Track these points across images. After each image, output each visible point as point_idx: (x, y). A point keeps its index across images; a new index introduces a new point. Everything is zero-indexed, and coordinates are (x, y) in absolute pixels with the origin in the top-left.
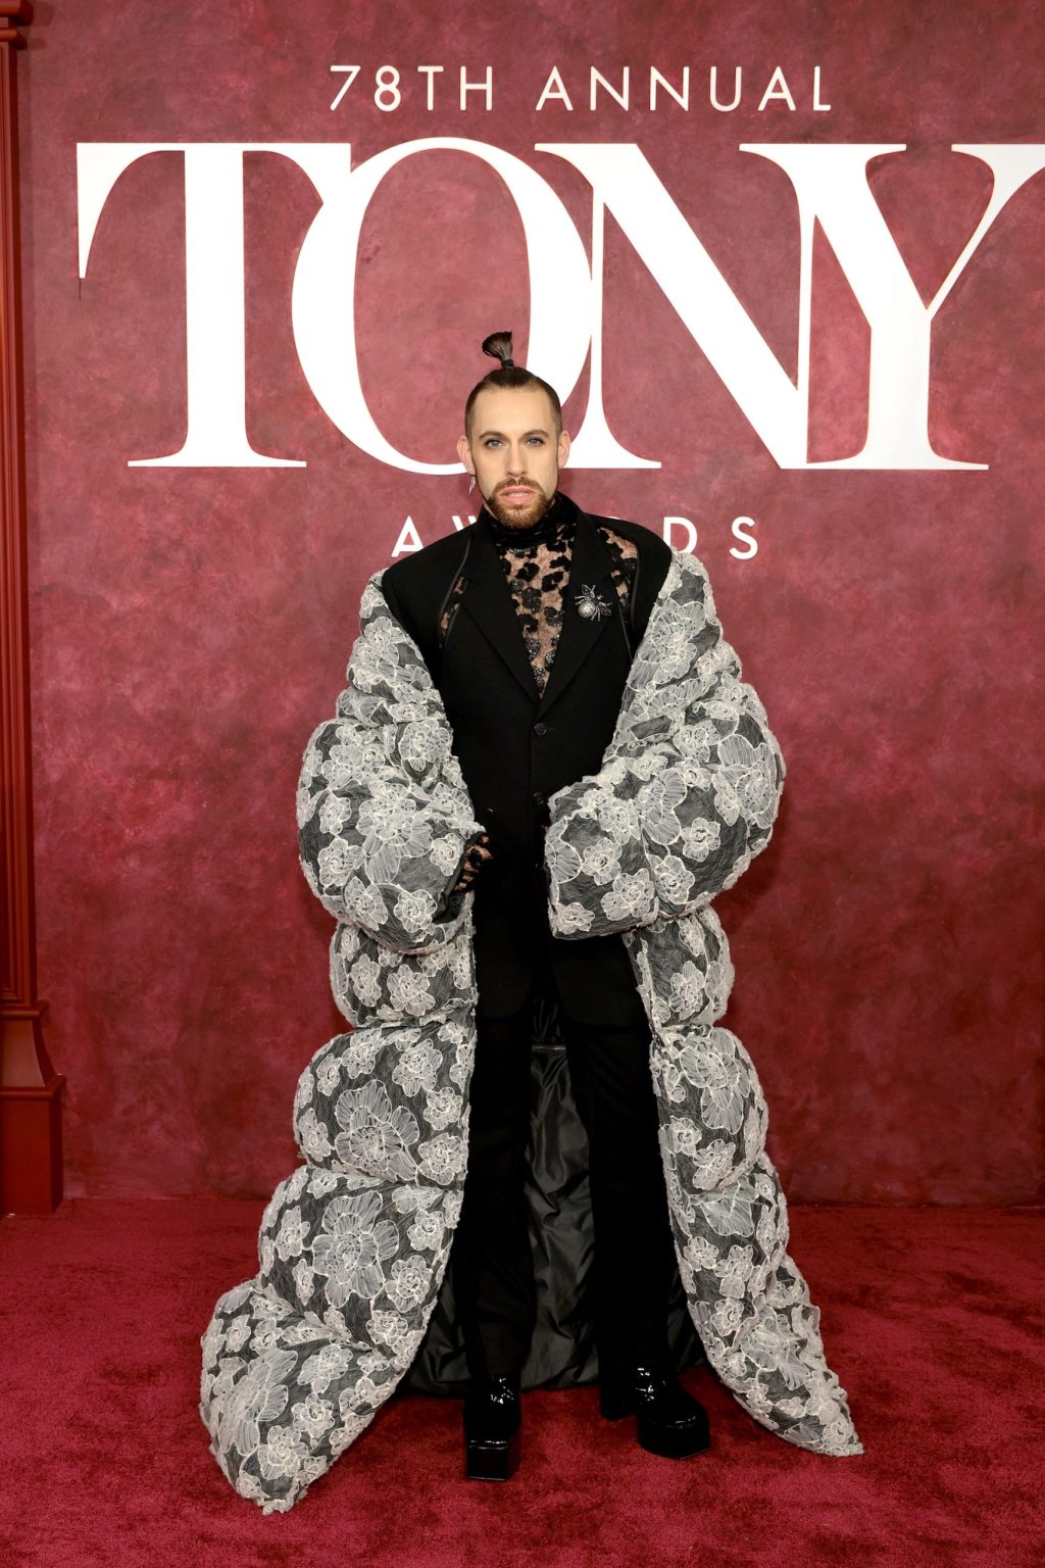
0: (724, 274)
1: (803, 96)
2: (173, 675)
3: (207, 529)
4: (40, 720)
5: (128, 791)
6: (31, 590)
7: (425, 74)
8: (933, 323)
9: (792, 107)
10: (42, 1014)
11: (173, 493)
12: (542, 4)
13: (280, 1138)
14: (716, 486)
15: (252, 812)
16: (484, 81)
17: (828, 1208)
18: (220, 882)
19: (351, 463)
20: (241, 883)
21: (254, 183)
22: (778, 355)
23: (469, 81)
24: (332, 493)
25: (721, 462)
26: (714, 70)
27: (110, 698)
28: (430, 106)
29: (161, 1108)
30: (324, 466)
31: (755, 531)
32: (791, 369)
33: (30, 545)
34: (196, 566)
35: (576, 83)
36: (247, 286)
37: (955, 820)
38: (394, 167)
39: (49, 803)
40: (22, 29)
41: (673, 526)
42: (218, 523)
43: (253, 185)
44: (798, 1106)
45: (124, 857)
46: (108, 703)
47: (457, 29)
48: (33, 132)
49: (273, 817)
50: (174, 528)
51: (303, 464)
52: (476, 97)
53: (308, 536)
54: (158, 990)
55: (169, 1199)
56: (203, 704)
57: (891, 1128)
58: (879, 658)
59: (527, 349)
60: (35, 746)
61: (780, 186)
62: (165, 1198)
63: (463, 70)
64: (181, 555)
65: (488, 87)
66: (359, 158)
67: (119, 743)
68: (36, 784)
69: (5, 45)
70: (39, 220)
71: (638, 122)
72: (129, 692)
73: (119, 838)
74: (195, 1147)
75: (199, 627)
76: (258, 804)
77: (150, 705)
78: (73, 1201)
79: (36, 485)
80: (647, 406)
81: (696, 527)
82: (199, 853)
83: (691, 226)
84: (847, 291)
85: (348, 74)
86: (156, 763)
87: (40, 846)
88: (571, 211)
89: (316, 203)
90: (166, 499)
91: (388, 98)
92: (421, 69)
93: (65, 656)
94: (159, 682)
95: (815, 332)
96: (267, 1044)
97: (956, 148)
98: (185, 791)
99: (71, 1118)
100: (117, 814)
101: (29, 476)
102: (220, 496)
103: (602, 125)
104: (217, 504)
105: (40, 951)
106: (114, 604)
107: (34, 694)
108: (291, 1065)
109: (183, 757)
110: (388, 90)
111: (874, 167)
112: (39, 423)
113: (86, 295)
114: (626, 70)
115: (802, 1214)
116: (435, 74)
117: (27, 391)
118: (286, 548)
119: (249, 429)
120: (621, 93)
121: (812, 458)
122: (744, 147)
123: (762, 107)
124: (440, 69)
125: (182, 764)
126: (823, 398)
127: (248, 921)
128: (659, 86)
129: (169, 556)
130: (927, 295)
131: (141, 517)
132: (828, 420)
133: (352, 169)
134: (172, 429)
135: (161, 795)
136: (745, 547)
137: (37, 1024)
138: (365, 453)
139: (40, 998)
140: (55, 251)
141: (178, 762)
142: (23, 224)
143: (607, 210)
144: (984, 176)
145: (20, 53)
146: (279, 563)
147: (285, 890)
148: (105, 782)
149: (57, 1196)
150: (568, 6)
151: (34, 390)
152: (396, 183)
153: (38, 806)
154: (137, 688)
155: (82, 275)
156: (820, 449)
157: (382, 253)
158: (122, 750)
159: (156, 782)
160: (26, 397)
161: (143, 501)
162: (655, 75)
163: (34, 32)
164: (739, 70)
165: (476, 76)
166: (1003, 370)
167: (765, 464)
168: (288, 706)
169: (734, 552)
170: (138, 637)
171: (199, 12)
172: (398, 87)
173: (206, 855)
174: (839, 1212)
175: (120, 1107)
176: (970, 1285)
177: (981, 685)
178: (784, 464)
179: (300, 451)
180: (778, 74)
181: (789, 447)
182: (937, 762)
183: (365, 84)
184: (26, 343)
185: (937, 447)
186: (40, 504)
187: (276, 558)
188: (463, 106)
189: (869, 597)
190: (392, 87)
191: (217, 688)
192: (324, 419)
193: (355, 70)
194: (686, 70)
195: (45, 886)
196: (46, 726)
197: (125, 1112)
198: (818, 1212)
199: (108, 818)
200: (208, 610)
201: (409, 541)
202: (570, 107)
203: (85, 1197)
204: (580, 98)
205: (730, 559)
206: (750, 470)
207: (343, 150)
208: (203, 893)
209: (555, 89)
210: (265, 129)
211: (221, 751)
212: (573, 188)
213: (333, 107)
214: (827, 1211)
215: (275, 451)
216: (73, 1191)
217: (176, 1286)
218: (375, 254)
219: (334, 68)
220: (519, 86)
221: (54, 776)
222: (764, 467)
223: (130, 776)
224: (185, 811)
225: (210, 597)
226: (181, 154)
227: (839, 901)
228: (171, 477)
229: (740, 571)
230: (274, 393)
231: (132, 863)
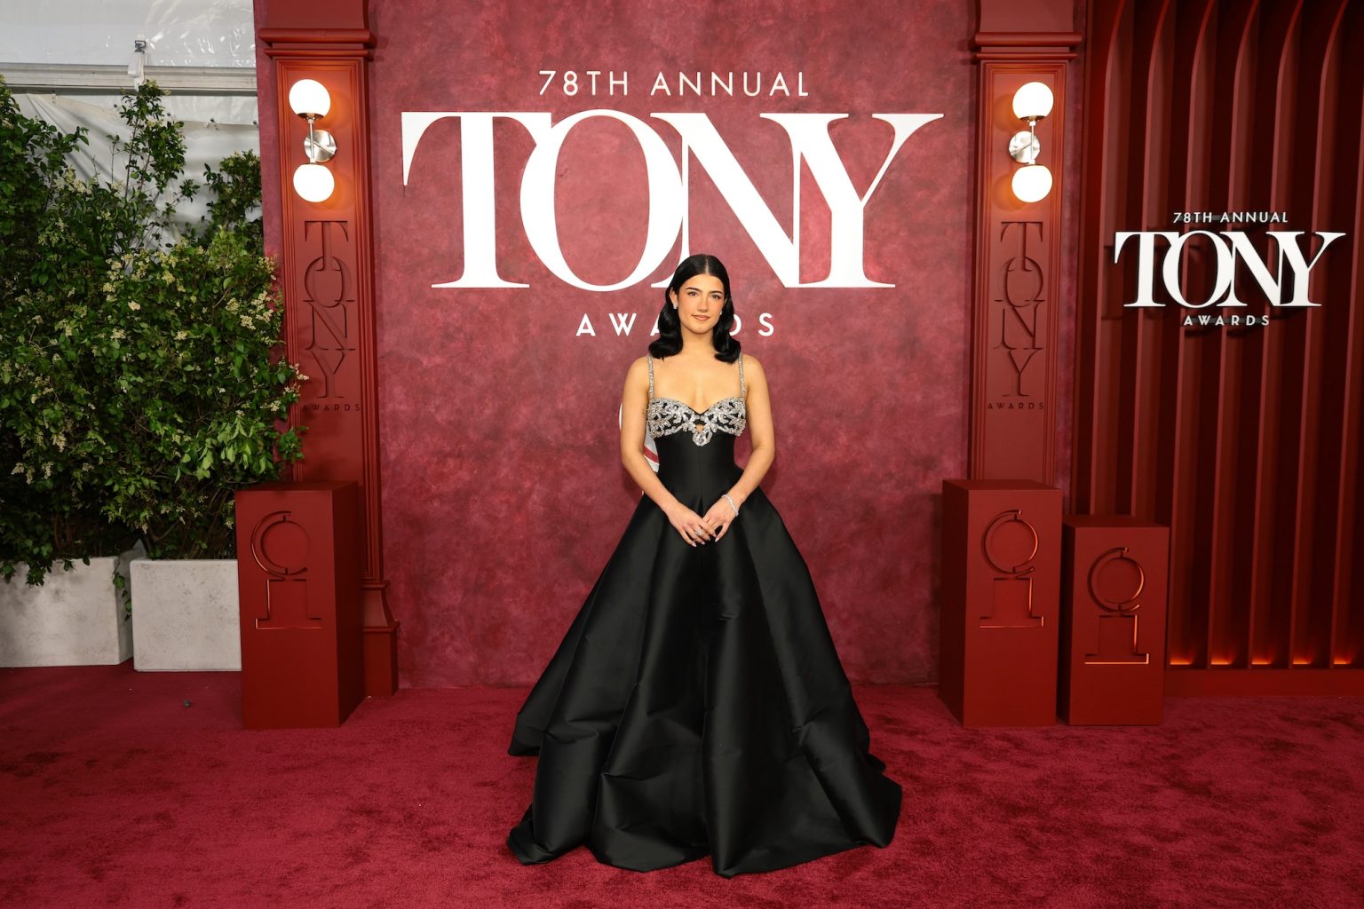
0: (753, 183)
1: (793, 89)
2: (457, 401)
3: (475, 322)
4: (385, 426)
5: (433, 465)
6: (379, 355)
7: (591, 76)
8: (865, 209)
9: (787, 94)
10: (386, 587)
11: (456, 302)
12: (653, 38)
14: (751, 296)
15: (502, 475)
16: (623, 80)
19: (554, 285)
20: (496, 515)
21: (498, 134)
22: (782, 226)
23: (615, 79)
24: (543, 301)
25: (753, 284)
26: (745, 74)
27: (423, 414)
28: (594, 93)
29: (452, 638)
30: (539, 287)
31: (772, 321)
32: (790, 234)
33: (378, 331)
34: (470, 342)
35: (672, 80)
36: (495, 190)
37: (881, 476)
38: (575, 125)
39: (389, 471)
40: (371, 51)
42: (481, 318)
43: (498, 135)
45: (431, 501)
46: (422, 417)
47: (607, 51)
48: (378, 106)
49: (513, 478)
50: (457, 321)
51: (527, 286)
52: (618, 88)
53: (531, 325)
54: (450, 573)
55: (457, 688)
56: (474, 417)
57: (849, 643)
58: (839, 389)
60: (382, 440)
61: (782, 136)
62: (455, 688)
63: (611, 73)
64: (462, 335)
65: (625, 82)
66: (555, 120)
67: (428, 439)
68: (382, 460)
69: (362, 59)
70: (381, 153)
71: (706, 102)
72: (433, 410)
73: (428, 491)
74: (471, 659)
75: (471, 374)
76: (504, 471)
77: (445, 418)
78: (404, 690)
79: (381, 298)
82: (473, 498)
83: (735, 157)
84: (819, 192)
85: (549, 75)
86: (448, 449)
87: (384, 495)
88: (671, 149)
89: (533, 145)
90: (453, 305)
91: (571, 88)
92: (589, 73)
93: (398, 391)
94: (450, 405)
95: (802, 214)
96: (511, 602)
97: (875, 116)
98: (464, 464)
99: (403, 644)
100: (427, 477)
101: (377, 293)
102: (482, 304)
103: (687, 103)
104: (481, 308)
105: (385, 552)
106: (425, 363)
107: (381, 412)
108: (524, 614)
109: (463, 446)
110: (571, 84)
111: (832, 126)
112: (383, 263)
113: (408, 195)
114: (699, 74)
116: (596, 76)
117: (376, 247)
118: (519, 332)
119: (498, 267)
120: (696, 85)
121: (802, 281)
122: (763, 115)
123: (771, 94)
124: (599, 73)
125: (463, 450)
126: (807, 249)
127: (499, 535)
128: (716, 82)
129: (455, 336)
130: (861, 194)
131: (439, 315)
132: (810, 261)
133: (552, 127)
134: (455, 266)
135: (452, 466)
136: (766, 330)
137: (383, 590)
139: (386, 578)
140: (390, 170)
141: (461, 449)
142: (373, 156)
143: (690, 148)
144: (889, 131)
145: (369, 63)
146: (515, 340)
148: (420, 460)
149: (395, 688)
150: (667, 40)
151: (380, 246)
152: (576, 134)
153: (384, 473)
154: (437, 408)
155: (405, 183)
156: (806, 277)
157: (569, 172)
158: (429, 442)
159: (449, 459)
160: (375, 250)
161: (440, 306)
162: (714, 77)
163: (377, 52)
164: (759, 74)
165: (618, 77)
166: (901, 234)
167: (776, 284)
168: (521, 417)
169: (761, 332)
170: (438, 381)
171: (468, 42)
172: (576, 82)
175: (430, 638)
176: (889, 721)
177: (894, 402)
178: (786, 285)
179: (526, 279)
180: (780, 77)
181: (789, 276)
182: (870, 444)
183: (558, 81)
184: (375, 219)
185: (868, 275)
186: (384, 308)
187: (513, 337)
188: (612, 93)
189: (833, 356)
190: (573, 83)
191: (481, 408)
192: (539, 262)
193: (553, 73)
194: (731, 74)
195: (388, 517)
196: (388, 429)
197: (433, 641)
199: (422, 479)
200: (476, 365)
201: (586, 327)
202: (669, 93)
203: (411, 687)
204: (674, 90)
205: (758, 336)
206: (769, 288)
207: (547, 116)
208: (475, 520)
209: (661, 84)
210: (504, 105)
211: (484, 442)
212: (671, 137)
213: (541, 93)
216: (404, 685)
217: (459, 729)
218: (565, 172)
219: (541, 72)
220: (641, 83)
221: (393, 457)
222: (776, 287)
223: (434, 456)
224: (465, 475)
225: (477, 358)
226: (459, 118)
227: (820, 519)
228: (455, 293)
229: (764, 343)
230: (511, 247)
231: (436, 504)
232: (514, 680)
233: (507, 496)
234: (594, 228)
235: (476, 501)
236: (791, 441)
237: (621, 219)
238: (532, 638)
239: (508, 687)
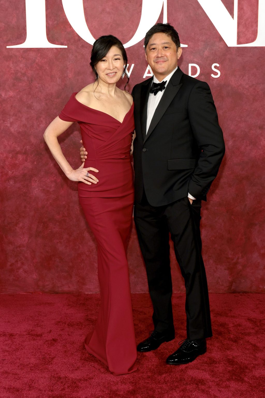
2: (24, 119)
3: (34, 69)
5: (9, 158)
11: (22, 57)
13: (63, 273)
14: (206, 53)
17: (245, 294)
18: (41, 188)
20: (48, 189)
22: (227, 7)
24: (76, 57)
25: (208, 45)
27: (3, 127)
29: (23, 264)
30: (73, 47)
31: (219, 68)
32: (232, 13)
34: (31, 82)
41: (192, 67)
42: (38, 67)
44: (235, 260)
45: (9, 181)
46: (2, 129)
50: (23, 69)
51: (66, 47)
53: (68, 72)
54: (21, 225)
55: (26, 294)
56: (34, 129)
58: (261, 111)
59: (142, 6)
62: (25, 294)
64: (26, 78)
67: (6, 142)
72: (9, 125)
73: (7, 174)
74: (34, 276)
77: (16, 130)
80: (183, 26)
81: (200, 67)
82: (34, 179)
86: (18, 149)
90: (20, 59)
94: (19, 122)
96: (58, 242)
98: (28, 158)
100: (6, 166)
102: (38, 58)
104: (37, 61)
106: (3, 95)
108: (66, 249)
109: (28, 147)
115: (236, 296)
118: (61, 76)
119: (47, 34)
121: (239, 43)
125: (27, 149)
126: (243, 22)
127: (50, 202)
129: (21, 79)
131: (11, 65)
132: (244, 30)
134: (21, 35)
135: (21, 160)
136: (216, 74)
138: (87, 43)
141: (26, 148)
146: (59, 81)
147: (63, 191)
148: (2, 156)
154: (12, 124)
156: (241, 40)
158: (7, 145)
159: (19, 155)
161: (12, 60)
167: (223, 45)
169: (212, 75)
170: (12, 106)
173: (36, 179)
174: (248, 295)
175: (9, 264)
178: (229, 46)
179: (65, 42)
181: (231, 39)
187: (58, 79)
189: (258, 90)
191: (38, 123)
192: (73, 31)
197: (11, 265)
198: (241, 295)
199: (3, 167)
200: (35, 97)
205: (211, 78)
206: (218, 48)
208: (35, 192)
211: (41, 145)
214: (244, 295)
215: (57, 43)
222: (222, 46)
223: (10, 153)
224: (29, 165)
225: (35, 92)
227: (248, 192)
228: (21, 51)
229: (215, 82)
230: (56, 22)
231: (11, 183)
232: (60, 289)
233: (55, 178)
234: (108, 10)
235: (37, 181)
236: (230, 144)
237: (125, 4)
238: (71, 264)
239: (57, 293)
